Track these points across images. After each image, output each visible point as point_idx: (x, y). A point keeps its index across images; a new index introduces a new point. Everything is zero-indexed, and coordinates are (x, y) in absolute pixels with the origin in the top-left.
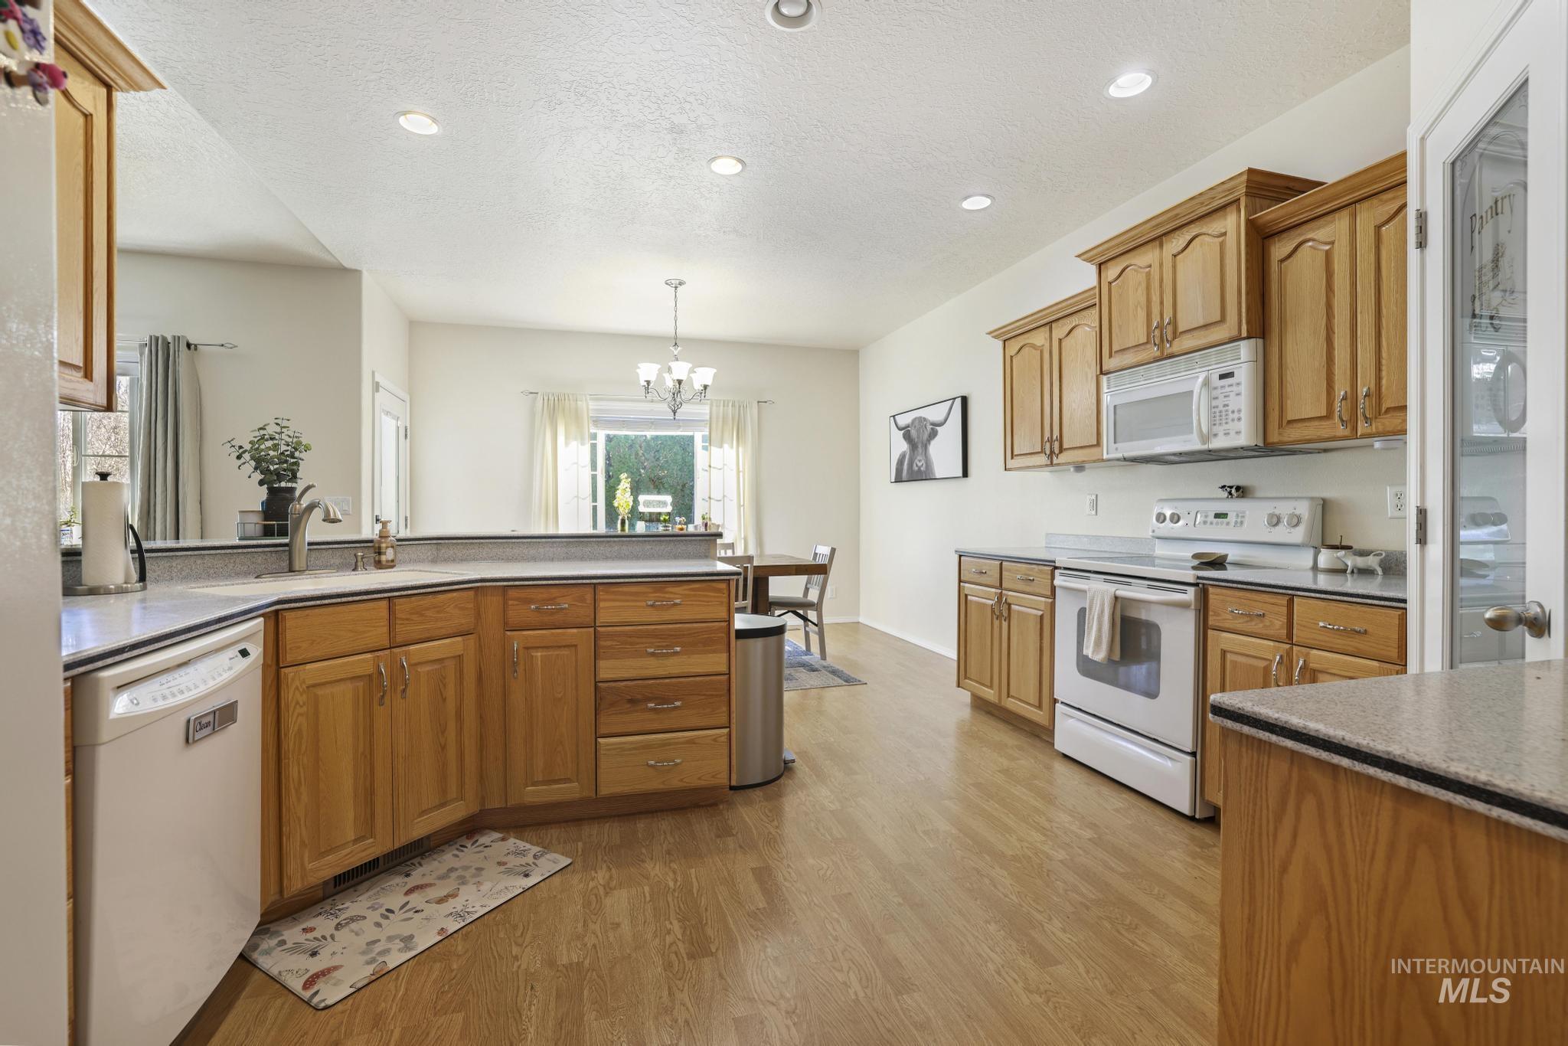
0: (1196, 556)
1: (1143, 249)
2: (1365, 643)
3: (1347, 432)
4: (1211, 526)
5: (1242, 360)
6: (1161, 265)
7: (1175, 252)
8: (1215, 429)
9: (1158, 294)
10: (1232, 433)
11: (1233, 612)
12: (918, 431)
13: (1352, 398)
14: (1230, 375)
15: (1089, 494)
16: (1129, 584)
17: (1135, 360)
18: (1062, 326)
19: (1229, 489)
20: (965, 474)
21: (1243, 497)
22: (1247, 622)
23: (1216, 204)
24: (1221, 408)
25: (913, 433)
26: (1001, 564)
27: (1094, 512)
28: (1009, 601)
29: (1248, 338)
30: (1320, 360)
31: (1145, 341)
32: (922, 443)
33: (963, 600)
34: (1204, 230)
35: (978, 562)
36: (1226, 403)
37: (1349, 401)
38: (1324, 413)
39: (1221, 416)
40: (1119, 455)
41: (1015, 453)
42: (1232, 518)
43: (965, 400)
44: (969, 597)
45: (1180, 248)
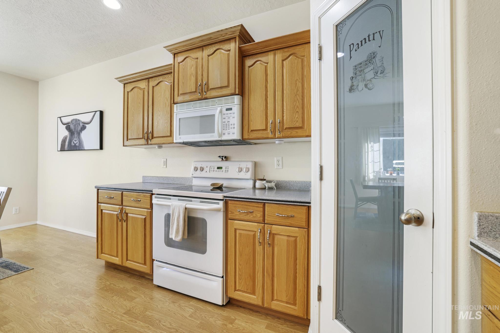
0: (212, 185)
1: (195, 50)
2: (294, 221)
3: (272, 136)
4: (216, 172)
5: (235, 103)
6: (202, 59)
7: (209, 54)
8: (224, 131)
9: (201, 71)
10: (231, 133)
11: (240, 211)
12: (75, 126)
13: (274, 123)
14: (231, 109)
15: (163, 159)
16: (191, 201)
17: (190, 98)
18: (154, 81)
19: (222, 157)
20: (101, 148)
21: (226, 161)
22: (246, 215)
23: (227, 37)
24: (226, 123)
25: (72, 127)
26: (122, 193)
27: (165, 167)
28: (127, 212)
29: (238, 95)
30: (263, 108)
31: (195, 91)
32: (77, 132)
33: (100, 213)
34: (221, 47)
35: (109, 192)
36: (229, 121)
37: (273, 124)
38: (264, 128)
39: (226, 126)
40: (181, 141)
41: (129, 138)
42: (224, 169)
43: (101, 113)
44: (103, 211)
45: (211, 53)
